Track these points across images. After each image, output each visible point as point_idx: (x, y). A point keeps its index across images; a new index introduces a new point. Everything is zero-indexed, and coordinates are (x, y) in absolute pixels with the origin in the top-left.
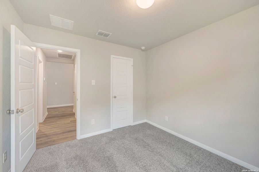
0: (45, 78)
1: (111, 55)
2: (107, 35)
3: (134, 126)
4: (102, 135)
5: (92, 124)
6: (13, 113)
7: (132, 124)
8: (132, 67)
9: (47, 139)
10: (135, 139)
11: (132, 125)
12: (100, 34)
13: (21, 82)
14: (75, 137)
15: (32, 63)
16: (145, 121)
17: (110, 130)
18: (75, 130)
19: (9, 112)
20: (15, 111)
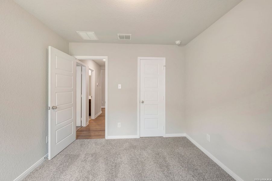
0: (97, 83)
1: (138, 57)
2: (128, 37)
3: (167, 138)
4: (126, 140)
5: (118, 127)
6: (49, 109)
7: (165, 135)
8: (165, 67)
9: (88, 133)
10: (156, 154)
11: (164, 137)
12: (121, 37)
13: (57, 87)
14: (103, 136)
15: (72, 72)
16: (184, 135)
17: (137, 137)
18: (104, 130)
19: (47, 108)
20: (51, 108)
